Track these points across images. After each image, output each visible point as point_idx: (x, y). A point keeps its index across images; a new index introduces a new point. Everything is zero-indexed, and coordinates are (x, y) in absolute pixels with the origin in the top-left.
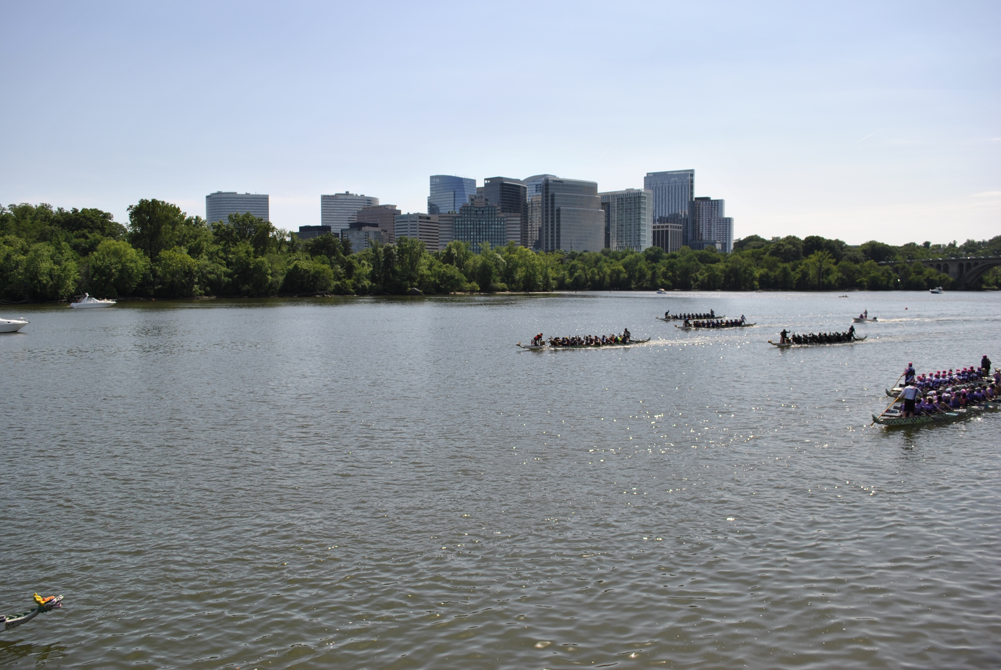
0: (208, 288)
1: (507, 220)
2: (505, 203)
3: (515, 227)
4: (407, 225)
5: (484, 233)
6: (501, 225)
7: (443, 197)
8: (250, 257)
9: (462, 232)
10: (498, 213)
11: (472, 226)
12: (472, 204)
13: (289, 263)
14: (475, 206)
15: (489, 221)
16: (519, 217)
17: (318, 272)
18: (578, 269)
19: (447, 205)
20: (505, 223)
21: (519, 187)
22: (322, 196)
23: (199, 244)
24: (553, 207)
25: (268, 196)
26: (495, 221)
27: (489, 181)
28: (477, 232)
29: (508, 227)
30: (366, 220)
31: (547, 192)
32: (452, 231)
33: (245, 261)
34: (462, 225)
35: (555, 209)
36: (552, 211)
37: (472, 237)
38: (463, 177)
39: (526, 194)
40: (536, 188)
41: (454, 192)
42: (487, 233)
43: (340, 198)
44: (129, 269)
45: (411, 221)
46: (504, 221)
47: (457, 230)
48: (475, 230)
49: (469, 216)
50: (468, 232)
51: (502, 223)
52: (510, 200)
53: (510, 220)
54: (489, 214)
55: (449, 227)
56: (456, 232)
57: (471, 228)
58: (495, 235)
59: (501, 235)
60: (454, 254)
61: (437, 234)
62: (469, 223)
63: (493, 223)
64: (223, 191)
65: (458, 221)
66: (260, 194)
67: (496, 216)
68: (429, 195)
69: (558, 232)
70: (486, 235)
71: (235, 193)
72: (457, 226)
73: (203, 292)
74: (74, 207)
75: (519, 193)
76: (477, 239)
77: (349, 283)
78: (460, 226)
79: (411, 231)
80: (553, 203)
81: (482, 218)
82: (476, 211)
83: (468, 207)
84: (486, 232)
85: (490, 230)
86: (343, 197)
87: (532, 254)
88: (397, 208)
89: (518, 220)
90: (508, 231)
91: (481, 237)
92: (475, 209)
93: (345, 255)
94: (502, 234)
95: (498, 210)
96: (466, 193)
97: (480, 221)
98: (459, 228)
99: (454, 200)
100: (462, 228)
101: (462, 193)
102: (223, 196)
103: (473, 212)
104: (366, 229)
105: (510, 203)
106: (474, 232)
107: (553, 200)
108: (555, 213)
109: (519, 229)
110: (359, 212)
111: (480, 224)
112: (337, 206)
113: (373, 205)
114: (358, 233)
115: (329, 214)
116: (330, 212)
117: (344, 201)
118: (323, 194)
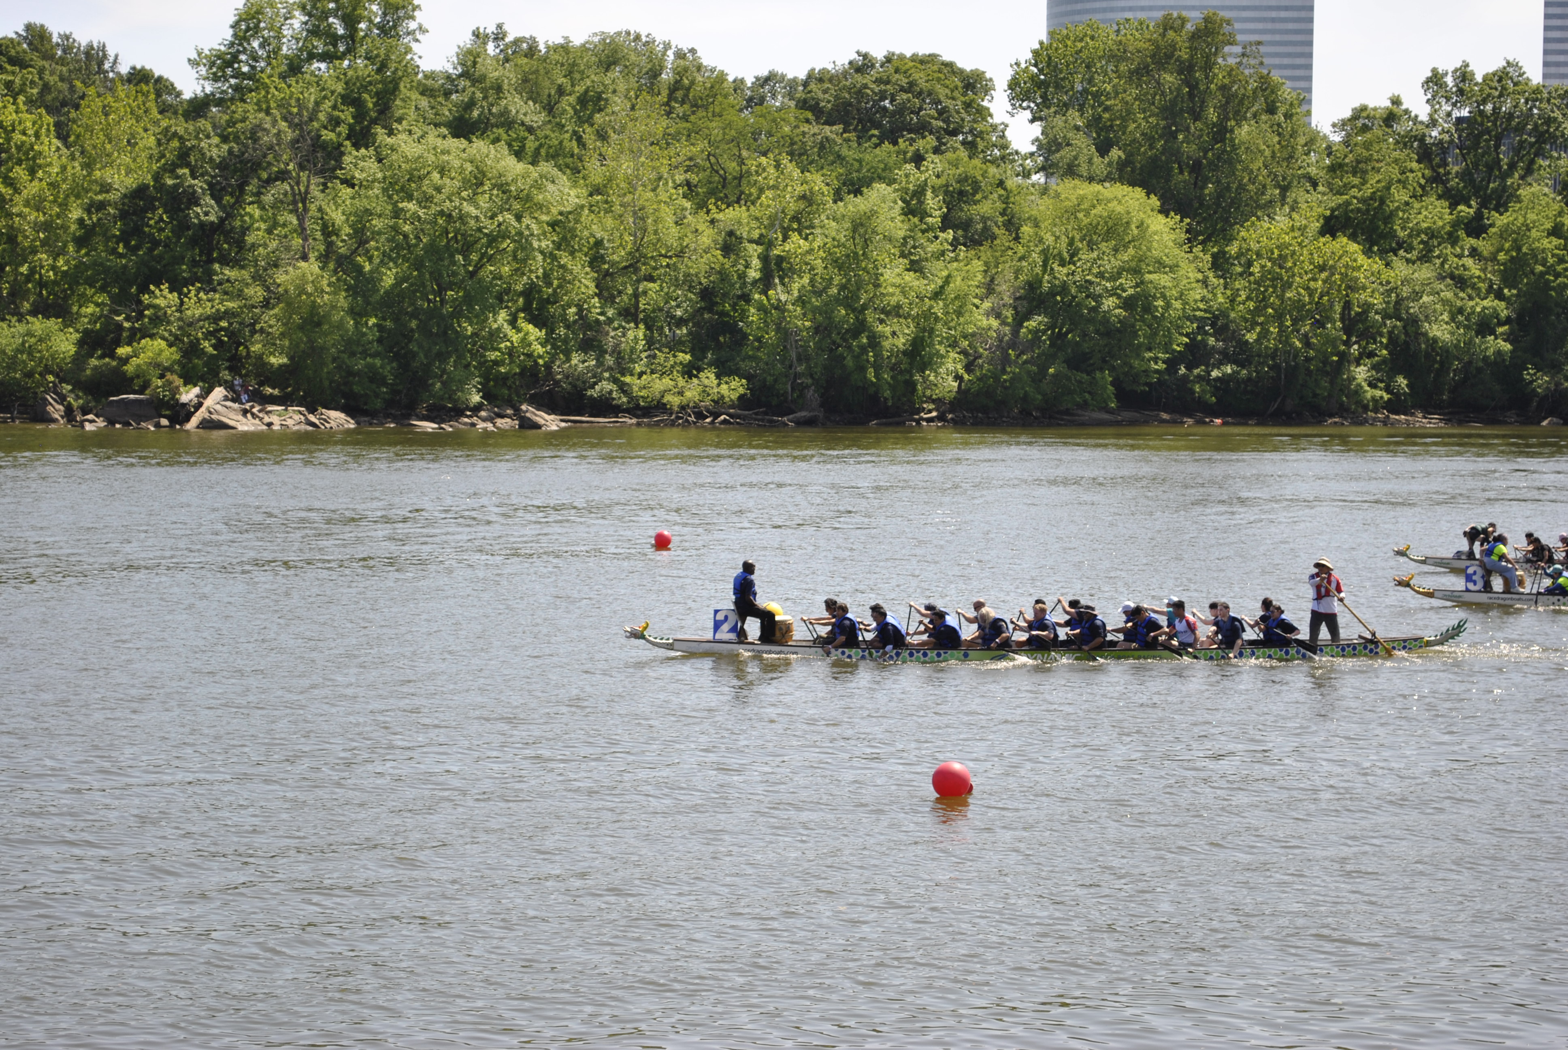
0: (1402, 381)
23: (1381, 198)
33: (1550, 270)
44: (1155, 298)
73: (1386, 397)
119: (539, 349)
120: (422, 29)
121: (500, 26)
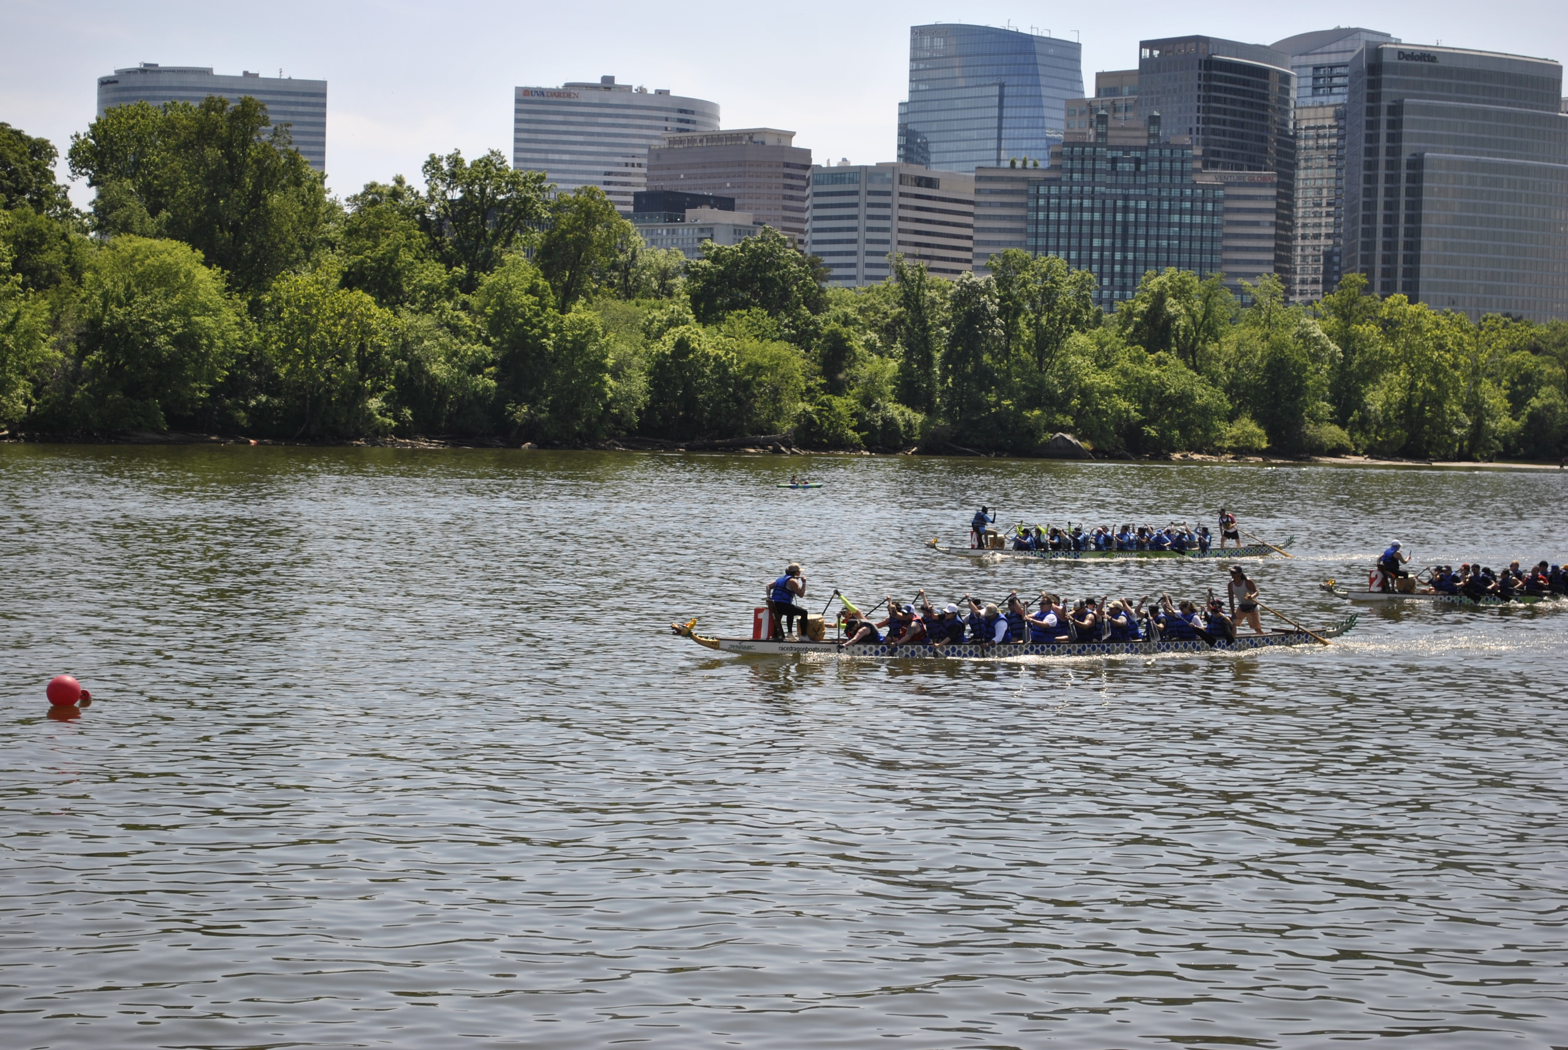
0: (408, 412)
1: (1228, 197)
2: (1214, 132)
3: (1256, 224)
4: (855, 205)
5: (1142, 243)
6: (1203, 213)
7: (959, 104)
9: (1058, 236)
10: (1197, 171)
11: (1097, 216)
12: (1098, 135)
13: (645, 332)
14: (1111, 142)
15: (1159, 200)
16: (1272, 185)
18: (1541, 384)
19: (974, 134)
20: (1220, 207)
21: (1264, 73)
22: (517, 89)
23: (390, 258)
24: (1394, 151)
25: (324, 84)
26: (1182, 199)
27: (1156, 53)
28: (1114, 236)
29: (1230, 223)
30: (682, 183)
31: (1374, 98)
32: (1020, 231)
34: (1059, 209)
35: (1405, 157)
36: (1392, 165)
37: (1096, 255)
38: (1035, 33)
39: (1287, 103)
40: (1316, 79)
41: (1002, 86)
42: (1153, 243)
43: (583, 100)
44: (200, 337)
45: (870, 193)
46: (1214, 201)
47: (1042, 229)
48: (1108, 230)
49: (1088, 178)
50: (1080, 236)
51: (1209, 207)
52: (1233, 124)
53: (1238, 198)
54: (1160, 172)
55: (1010, 218)
56: (1036, 235)
57: (1092, 223)
58: (1180, 251)
59: (1201, 251)
60: (1175, 318)
61: (968, 244)
62: (1087, 203)
63: (1176, 205)
64: (162, 64)
65: (1048, 197)
66: (294, 77)
67: (1187, 180)
68: (906, 98)
69: (1413, 245)
70: (1146, 249)
71: (206, 72)
72: (1041, 216)
75: (1265, 97)
76: (1113, 262)
78: (1053, 216)
79: (870, 229)
80: (1395, 138)
81: (1135, 186)
82: (1114, 161)
83: (1084, 145)
84: (1147, 237)
85: (1163, 231)
86: (595, 97)
87: (1438, 325)
88: (796, 143)
89: (1266, 198)
90: (1228, 236)
91: (1130, 256)
92: (1110, 154)
94: (1207, 246)
95: (1196, 158)
96: (1045, 91)
97: (1126, 198)
98: (1047, 221)
99: (1000, 118)
100: (1059, 222)
101: (1028, 91)
102: (165, 80)
103: (1101, 165)
104: (705, 215)
105: (1233, 134)
106: (1103, 236)
107: (1395, 124)
108: (1404, 173)
109: (1272, 231)
110: (655, 154)
111: (1126, 210)
112: (572, 128)
113: (700, 128)
114: (674, 232)
115: (542, 156)
116: (547, 151)
117: (597, 110)
118: (522, 85)
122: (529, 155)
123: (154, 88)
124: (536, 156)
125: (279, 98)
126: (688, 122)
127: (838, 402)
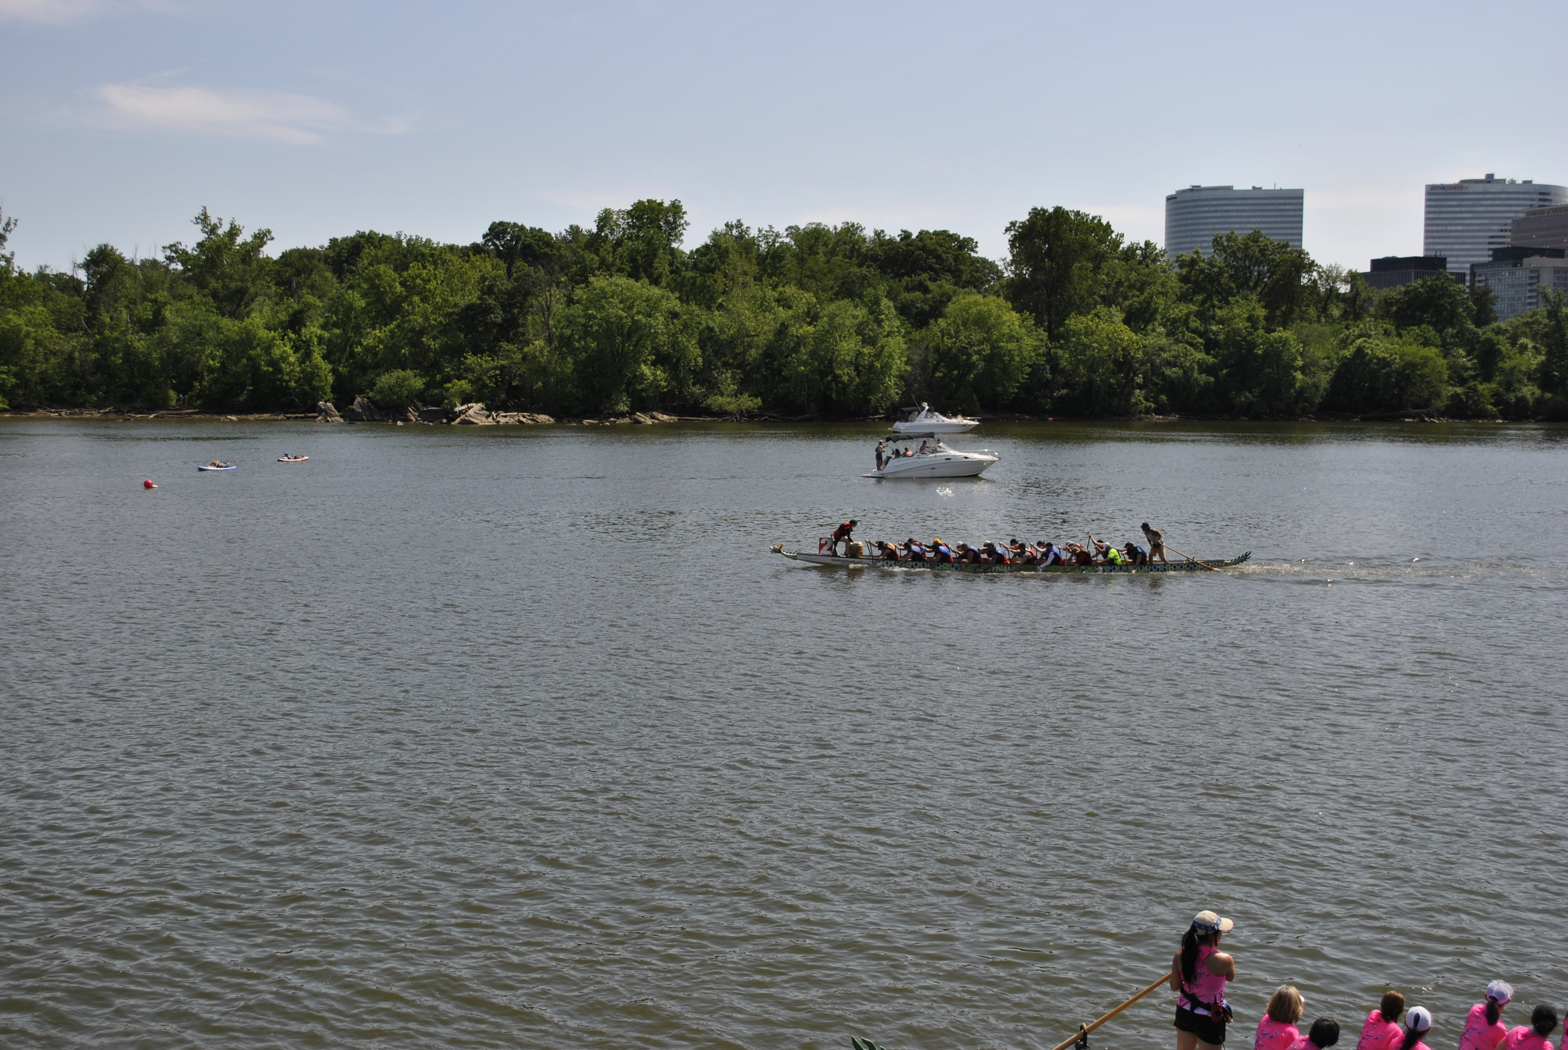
0: (1164, 397)
8: (1256, 329)
13: (1344, 343)
17: (1412, 365)
22: (1427, 186)
23: (1148, 302)
25: (1302, 191)
30: (1534, 240)
33: (1244, 339)
43: (1472, 190)
44: (1004, 355)
64: (1204, 185)
66: (1283, 188)
71: (1229, 188)
73: (1153, 406)
74: (904, 229)
77: (1486, 392)
86: (1479, 188)
93: (1478, 325)
102: (1203, 195)
104: (1534, 261)
110: (1517, 223)
112: (1463, 209)
113: (1553, 204)
114: (1513, 273)
115: (1444, 228)
116: (1446, 225)
117: (1480, 196)
118: (1431, 183)
119: (663, 383)
120: (687, 224)
121: (739, 221)
122: (1434, 228)
123: (1197, 200)
124: (1439, 228)
125: (1273, 201)
126: (1545, 200)
127: (1483, 388)
